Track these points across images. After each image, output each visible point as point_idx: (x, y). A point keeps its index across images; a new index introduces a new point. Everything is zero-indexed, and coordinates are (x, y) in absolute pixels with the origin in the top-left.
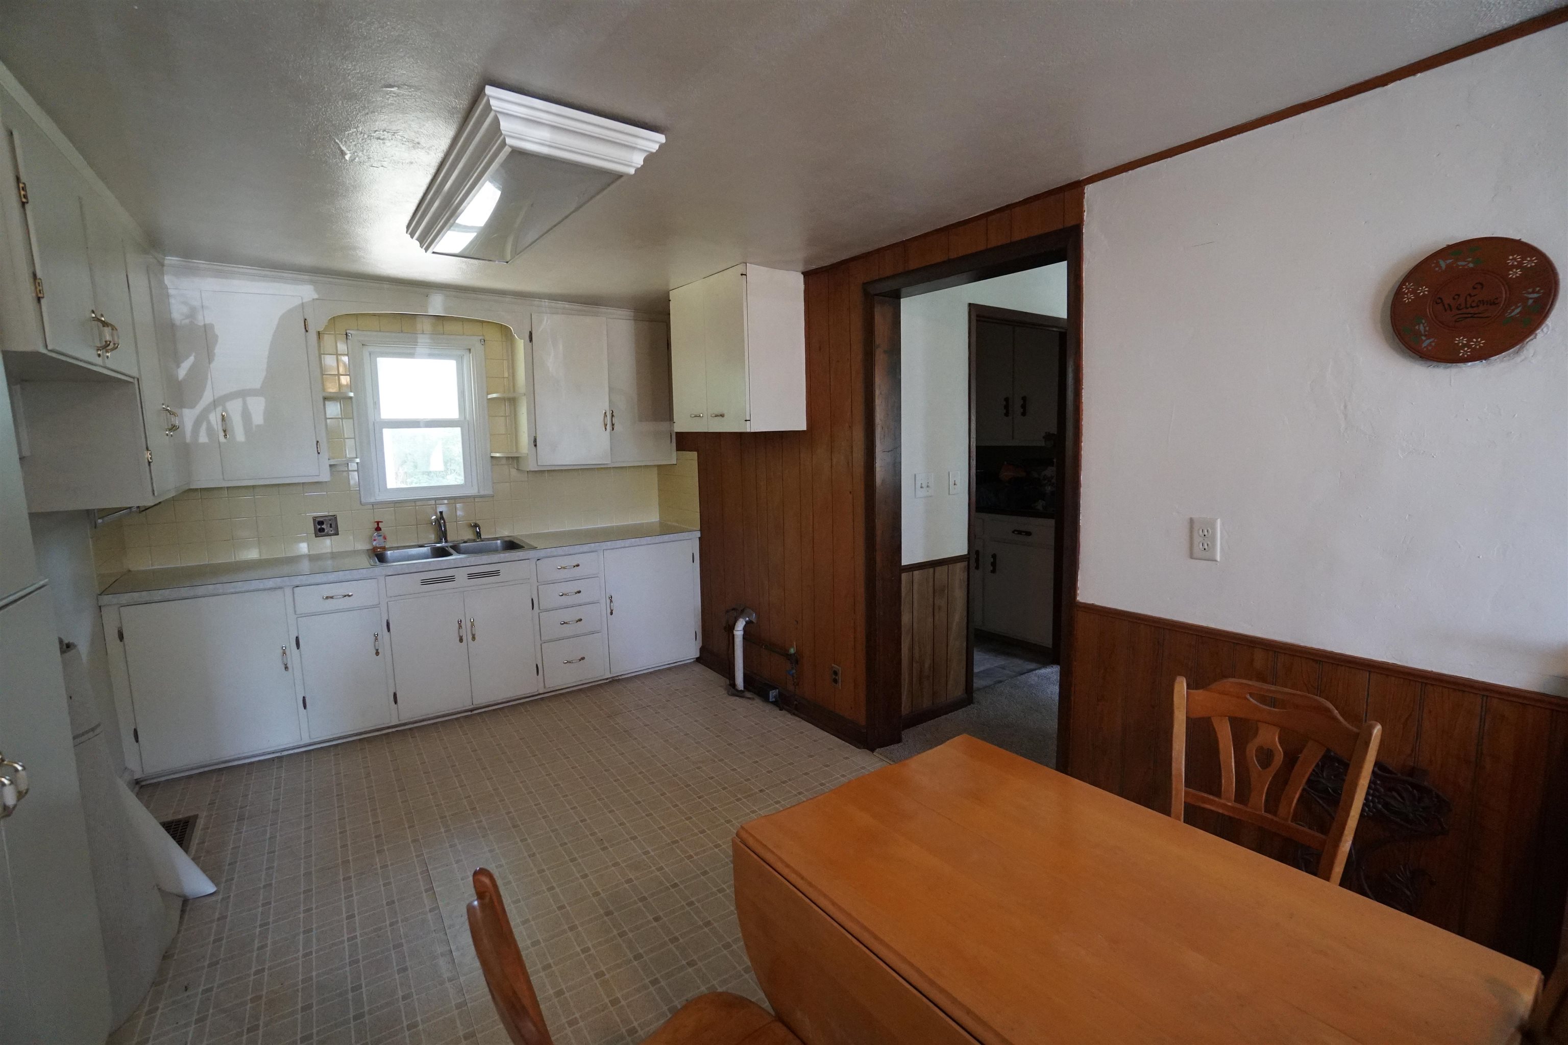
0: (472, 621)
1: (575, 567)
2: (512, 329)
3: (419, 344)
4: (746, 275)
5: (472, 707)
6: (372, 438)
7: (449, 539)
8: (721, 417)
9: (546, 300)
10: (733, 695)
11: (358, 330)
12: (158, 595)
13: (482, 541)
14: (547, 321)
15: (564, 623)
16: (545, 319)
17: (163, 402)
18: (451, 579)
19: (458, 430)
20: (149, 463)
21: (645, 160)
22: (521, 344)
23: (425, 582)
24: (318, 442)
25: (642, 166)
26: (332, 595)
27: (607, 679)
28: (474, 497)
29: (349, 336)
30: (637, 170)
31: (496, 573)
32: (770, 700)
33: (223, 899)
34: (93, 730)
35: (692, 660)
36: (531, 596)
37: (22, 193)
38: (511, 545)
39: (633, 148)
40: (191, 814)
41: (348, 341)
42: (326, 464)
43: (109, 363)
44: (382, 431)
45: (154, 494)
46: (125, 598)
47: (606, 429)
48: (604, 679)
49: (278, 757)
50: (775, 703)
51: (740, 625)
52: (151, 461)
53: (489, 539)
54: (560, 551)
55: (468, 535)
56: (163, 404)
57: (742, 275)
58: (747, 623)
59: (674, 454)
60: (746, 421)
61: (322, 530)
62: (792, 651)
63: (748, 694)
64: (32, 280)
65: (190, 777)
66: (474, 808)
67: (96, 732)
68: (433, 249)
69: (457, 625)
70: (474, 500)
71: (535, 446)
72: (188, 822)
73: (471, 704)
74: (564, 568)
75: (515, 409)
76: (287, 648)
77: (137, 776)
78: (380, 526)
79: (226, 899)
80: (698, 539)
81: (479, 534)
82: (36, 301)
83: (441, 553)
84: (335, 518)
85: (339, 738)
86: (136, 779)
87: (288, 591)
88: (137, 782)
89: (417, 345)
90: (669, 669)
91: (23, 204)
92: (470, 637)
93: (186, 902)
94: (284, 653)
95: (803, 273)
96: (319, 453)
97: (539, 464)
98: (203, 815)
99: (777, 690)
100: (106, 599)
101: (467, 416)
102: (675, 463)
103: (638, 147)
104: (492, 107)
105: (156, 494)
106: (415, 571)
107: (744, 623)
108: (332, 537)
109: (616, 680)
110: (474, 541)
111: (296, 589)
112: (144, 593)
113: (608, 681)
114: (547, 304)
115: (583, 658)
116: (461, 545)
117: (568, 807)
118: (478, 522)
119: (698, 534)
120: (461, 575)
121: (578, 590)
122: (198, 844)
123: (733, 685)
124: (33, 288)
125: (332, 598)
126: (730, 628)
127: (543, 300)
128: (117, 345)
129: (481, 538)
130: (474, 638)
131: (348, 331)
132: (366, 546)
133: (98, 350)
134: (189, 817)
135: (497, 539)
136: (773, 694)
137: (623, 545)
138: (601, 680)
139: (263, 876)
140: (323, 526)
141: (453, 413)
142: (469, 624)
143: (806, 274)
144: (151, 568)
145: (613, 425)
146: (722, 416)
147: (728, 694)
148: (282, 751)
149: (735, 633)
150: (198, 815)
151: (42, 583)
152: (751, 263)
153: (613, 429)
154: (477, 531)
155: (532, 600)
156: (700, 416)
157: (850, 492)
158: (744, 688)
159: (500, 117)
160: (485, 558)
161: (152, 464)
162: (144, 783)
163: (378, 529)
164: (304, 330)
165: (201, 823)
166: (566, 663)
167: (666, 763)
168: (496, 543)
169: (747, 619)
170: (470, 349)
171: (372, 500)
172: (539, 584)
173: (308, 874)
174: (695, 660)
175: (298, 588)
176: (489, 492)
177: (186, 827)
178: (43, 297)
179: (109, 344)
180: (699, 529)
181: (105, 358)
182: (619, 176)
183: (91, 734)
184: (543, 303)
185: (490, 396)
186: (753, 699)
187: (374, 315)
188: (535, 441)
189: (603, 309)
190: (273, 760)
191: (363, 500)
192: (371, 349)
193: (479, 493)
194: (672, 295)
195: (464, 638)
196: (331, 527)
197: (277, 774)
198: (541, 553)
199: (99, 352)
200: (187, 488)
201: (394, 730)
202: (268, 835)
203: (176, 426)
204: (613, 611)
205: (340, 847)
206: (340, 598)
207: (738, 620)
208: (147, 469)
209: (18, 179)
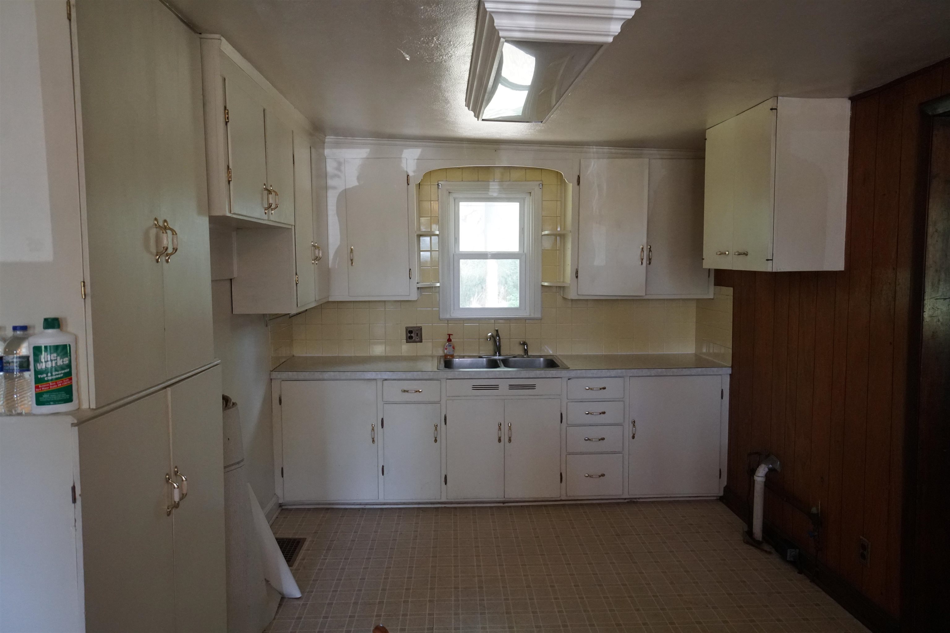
0: (510, 425)
1: (602, 390)
2: (563, 174)
3: (490, 190)
4: (776, 109)
5: (504, 499)
6: (452, 267)
7: (502, 353)
8: (744, 255)
9: (594, 147)
10: (747, 543)
11: (446, 181)
12: (302, 375)
13: (528, 357)
14: (594, 165)
15: (589, 439)
16: (592, 164)
17: (312, 240)
18: (495, 387)
19: (518, 261)
20: (297, 284)
21: (623, 27)
22: (570, 187)
23: (475, 388)
24: (410, 269)
25: (619, 33)
26: (408, 390)
27: (625, 499)
28: (526, 319)
29: (440, 186)
30: (616, 38)
31: (532, 387)
32: (788, 559)
33: (303, 604)
34: (238, 463)
35: (715, 498)
36: (561, 411)
37: (227, 116)
38: (551, 364)
39: (609, 19)
40: (302, 537)
41: (439, 190)
42: (415, 286)
43: (272, 218)
44: (459, 261)
45: (297, 305)
46: (285, 375)
47: (642, 263)
48: (622, 499)
49: (363, 509)
50: (793, 563)
51: (761, 473)
52: (297, 282)
53: (534, 356)
54: (590, 374)
55: (519, 351)
56: (312, 242)
57: (772, 109)
58: (770, 470)
59: (712, 288)
60: (767, 260)
61: (411, 338)
62: (814, 510)
63: (767, 547)
64: (226, 170)
65: (309, 510)
66: (482, 588)
67: (240, 465)
68: (482, 118)
69: (498, 427)
70: (526, 321)
71: (577, 277)
72: (299, 542)
73: (503, 497)
74: (591, 389)
75: (564, 243)
76: (375, 426)
77: (280, 501)
78: (450, 338)
79: (304, 605)
80: (729, 377)
81: (526, 351)
82: (227, 182)
83: (493, 364)
84: (420, 329)
85: (404, 504)
86: (280, 503)
87: (380, 383)
88: (281, 505)
89: (489, 191)
90: (688, 502)
91: (226, 123)
92: (507, 439)
93: (284, 599)
94: (373, 429)
95: (850, 98)
96: (410, 278)
97: (579, 293)
98: (309, 539)
99: (798, 550)
100: (275, 375)
101: (525, 251)
102: (712, 297)
103: (614, 16)
104: (487, 9)
105: (299, 306)
106: (468, 377)
107: (767, 470)
108: (418, 343)
109: (634, 502)
110: (523, 357)
111: (385, 382)
112: (295, 373)
113: (626, 501)
114: (595, 150)
115: (603, 475)
116: (510, 359)
117: (556, 610)
118: (527, 341)
119: (729, 371)
120: (504, 385)
121: (603, 411)
122: (301, 559)
123: (750, 533)
124: (227, 175)
125: (407, 391)
126: (752, 472)
127: (591, 147)
128: (277, 205)
129: (528, 355)
130: (510, 441)
131: (439, 182)
132: (440, 352)
133: (265, 209)
134: (300, 539)
135: (541, 356)
136: (791, 553)
137: (649, 374)
138: (619, 499)
139: (330, 596)
140: (412, 335)
141: (515, 247)
142: (507, 428)
143: (853, 99)
144: (305, 355)
145: (650, 259)
146: (746, 254)
147: (744, 542)
148: (367, 505)
149: (756, 478)
150: (306, 539)
151: (216, 363)
152: (783, 96)
153: (650, 263)
154: (525, 348)
155: (561, 414)
156: (726, 254)
157: (891, 343)
158: (763, 538)
159: (493, 15)
160: (524, 373)
161: (298, 284)
162: (284, 507)
163: (449, 340)
164: (406, 184)
165: (306, 545)
166: (587, 476)
167: (658, 594)
168: (540, 360)
169: (771, 466)
170: (530, 193)
171: (448, 316)
172: (568, 401)
173: (356, 603)
174: (718, 498)
175: (386, 381)
176: (538, 315)
177: (297, 545)
178: (231, 181)
179: (271, 205)
180: (730, 366)
181: (271, 214)
182: (599, 46)
183: (237, 466)
184: (591, 150)
185: (543, 233)
186: (770, 553)
187: (459, 168)
188: (577, 272)
189: (646, 151)
190: (359, 510)
191: (441, 316)
192: (455, 195)
193: (530, 316)
194: (709, 134)
195: (502, 439)
196: (417, 335)
197: (358, 521)
198: (573, 374)
199: (266, 211)
200: (327, 301)
201: (443, 506)
202: (341, 566)
203: (320, 257)
204: (635, 435)
205: (382, 589)
206: (413, 392)
207: (760, 464)
208: (295, 288)
209: (225, 108)
